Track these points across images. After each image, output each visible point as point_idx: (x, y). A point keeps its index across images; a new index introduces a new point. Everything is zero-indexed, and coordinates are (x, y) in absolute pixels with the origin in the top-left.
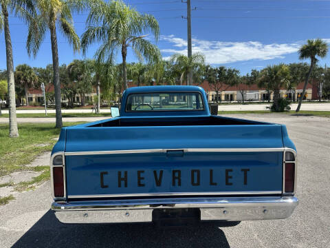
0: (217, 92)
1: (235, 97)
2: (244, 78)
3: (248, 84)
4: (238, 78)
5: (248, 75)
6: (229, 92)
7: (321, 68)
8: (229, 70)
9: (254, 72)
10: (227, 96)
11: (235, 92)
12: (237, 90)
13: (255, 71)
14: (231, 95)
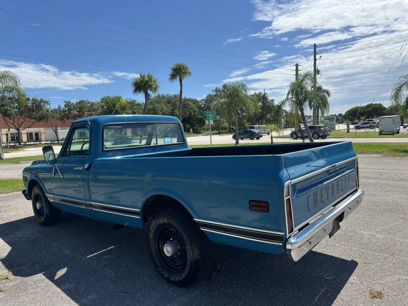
0: (18, 129)
1: (43, 137)
2: (55, 111)
3: (61, 119)
4: (47, 110)
5: (59, 107)
6: (33, 130)
7: (139, 104)
8: (34, 101)
9: (68, 104)
10: (30, 136)
11: (42, 130)
12: (44, 126)
13: (69, 102)
14: (37, 134)
